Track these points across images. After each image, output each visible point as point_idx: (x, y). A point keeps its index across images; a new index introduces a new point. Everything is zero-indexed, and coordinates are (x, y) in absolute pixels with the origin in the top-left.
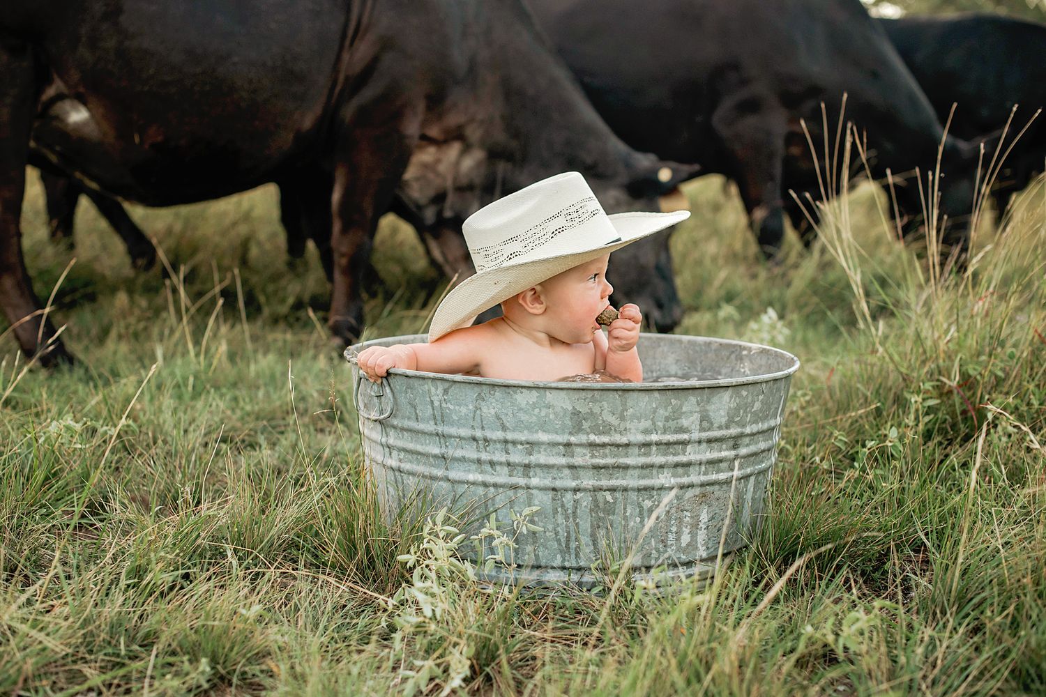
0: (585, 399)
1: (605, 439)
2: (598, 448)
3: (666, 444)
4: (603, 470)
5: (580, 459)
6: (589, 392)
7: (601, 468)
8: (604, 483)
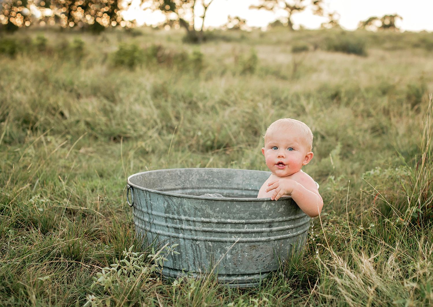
0: (199, 203)
1: (208, 220)
2: (205, 223)
3: (234, 223)
4: (208, 233)
5: (198, 227)
6: (200, 200)
7: (207, 232)
8: (208, 238)
